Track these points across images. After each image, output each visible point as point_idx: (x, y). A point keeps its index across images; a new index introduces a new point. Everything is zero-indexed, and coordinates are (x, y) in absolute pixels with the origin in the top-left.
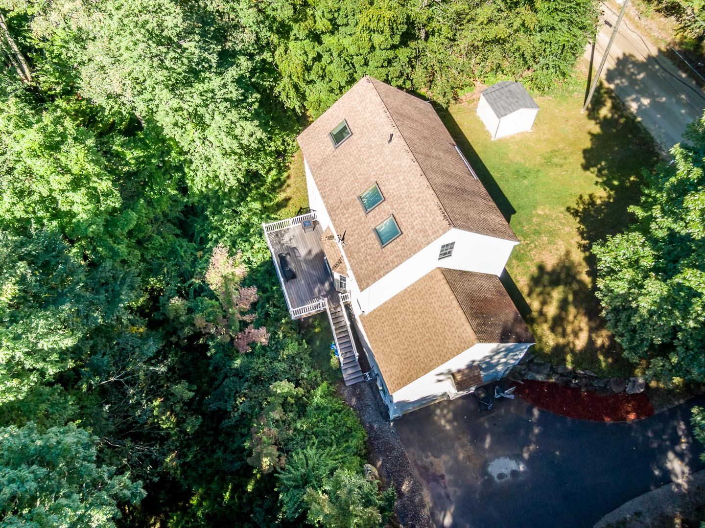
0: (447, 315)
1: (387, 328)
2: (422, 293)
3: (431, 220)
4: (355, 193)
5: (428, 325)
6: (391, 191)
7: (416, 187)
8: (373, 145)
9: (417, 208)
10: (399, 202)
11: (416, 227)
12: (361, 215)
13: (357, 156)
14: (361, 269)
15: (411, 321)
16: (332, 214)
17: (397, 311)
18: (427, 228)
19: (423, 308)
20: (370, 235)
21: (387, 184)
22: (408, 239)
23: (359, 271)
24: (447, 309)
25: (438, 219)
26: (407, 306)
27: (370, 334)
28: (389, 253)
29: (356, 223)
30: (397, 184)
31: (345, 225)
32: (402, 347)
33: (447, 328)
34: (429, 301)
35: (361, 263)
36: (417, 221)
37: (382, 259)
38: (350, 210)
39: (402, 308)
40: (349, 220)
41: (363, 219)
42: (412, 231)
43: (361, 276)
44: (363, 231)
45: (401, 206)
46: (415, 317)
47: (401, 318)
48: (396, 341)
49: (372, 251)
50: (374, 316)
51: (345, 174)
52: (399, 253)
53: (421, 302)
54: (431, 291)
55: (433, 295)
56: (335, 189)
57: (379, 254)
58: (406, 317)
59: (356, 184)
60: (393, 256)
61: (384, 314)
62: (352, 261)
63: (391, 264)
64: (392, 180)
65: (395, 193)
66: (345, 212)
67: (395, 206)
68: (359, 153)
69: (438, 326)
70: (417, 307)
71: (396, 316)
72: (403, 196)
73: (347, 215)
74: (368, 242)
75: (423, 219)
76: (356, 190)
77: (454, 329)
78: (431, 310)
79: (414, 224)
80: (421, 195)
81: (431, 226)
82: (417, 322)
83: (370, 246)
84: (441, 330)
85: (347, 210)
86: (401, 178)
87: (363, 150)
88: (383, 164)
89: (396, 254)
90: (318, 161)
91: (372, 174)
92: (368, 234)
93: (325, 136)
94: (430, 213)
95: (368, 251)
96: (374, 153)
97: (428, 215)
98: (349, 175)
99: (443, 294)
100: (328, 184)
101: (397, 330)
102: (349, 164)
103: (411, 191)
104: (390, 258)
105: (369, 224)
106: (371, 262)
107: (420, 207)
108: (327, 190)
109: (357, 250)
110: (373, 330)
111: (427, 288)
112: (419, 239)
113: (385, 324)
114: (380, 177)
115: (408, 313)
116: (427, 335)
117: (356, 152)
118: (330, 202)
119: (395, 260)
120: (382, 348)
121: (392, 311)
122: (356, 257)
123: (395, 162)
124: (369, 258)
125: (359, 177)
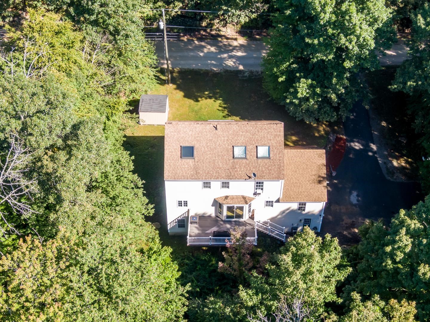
0: (306, 157)
1: (295, 189)
2: (288, 163)
3: (273, 130)
4: (229, 160)
5: (305, 168)
6: (244, 141)
7: (251, 129)
8: (211, 138)
9: (262, 133)
10: (252, 140)
11: (271, 138)
12: (244, 162)
13: (209, 149)
14: (273, 174)
15: (299, 175)
16: (231, 177)
17: (289, 180)
18: (275, 133)
19: (295, 166)
20: (259, 162)
21: (238, 141)
22: (275, 144)
23: (274, 176)
24: (303, 156)
25: (274, 127)
26: (290, 174)
27: (293, 200)
28: (275, 157)
29: (247, 166)
30: (243, 137)
31: (243, 173)
32: (308, 186)
33: (311, 160)
34: (294, 161)
35: (270, 173)
36: (269, 137)
37: (275, 162)
38: (237, 166)
39: (289, 177)
40: (242, 170)
41: (248, 162)
42: (272, 141)
43: (276, 176)
44: (254, 165)
45: (255, 140)
46: (298, 172)
47: (294, 180)
48: (304, 187)
49: (268, 165)
50: (285, 193)
51: (214, 160)
52: (278, 152)
53: (292, 166)
54: (290, 159)
55: (293, 159)
56: (218, 169)
57: (272, 162)
58: (295, 177)
59: (225, 157)
60: (277, 155)
61: (287, 187)
62: (266, 177)
63: (281, 158)
64: (239, 138)
65: (246, 140)
66: (236, 170)
67: (254, 143)
68: (209, 147)
69: (308, 163)
70: (293, 169)
71: (292, 181)
72: (251, 137)
73: (239, 170)
74: (261, 165)
75: (270, 133)
76: (228, 158)
77: (313, 157)
78: (299, 163)
79: (269, 138)
80: (257, 129)
81: (275, 132)
82: (301, 172)
83: (265, 165)
84: (311, 163)
85: (236, 168)
86: (241, 133)
87: (209, 144)
88: (226, 138)
89: (277, 154)
90: (192, 173)
91: (227, 146)
92: (258, 163)
93: (180, 162)
94: (269, 129)
95: (266, 166)
96: (216, 140)
97: (269, 130)
98: (217, 158)
99: (295, 154)
100: (212, 173)
101: (298, 184)
102: (210, 155)
103: (252, 132)
104: (278, 157)
105: (253, 160)
106: (273, 168)
107: (263, 132)
108: (215, 174)
109: (262, 173)
110: (292, 197)
111: (287, 160)
112: (278, 140)
113: (292, 189)
114: (232, 143)
115: (294, 175)
116: (309, 171)
117: (206, 149)
118: (223, 176)
119: (280, 155)
120: (303, 196)
121: (288, 183)
122: (265, 174)
123: (230, 132)
124: (270, 168)
125: (222, 154)
